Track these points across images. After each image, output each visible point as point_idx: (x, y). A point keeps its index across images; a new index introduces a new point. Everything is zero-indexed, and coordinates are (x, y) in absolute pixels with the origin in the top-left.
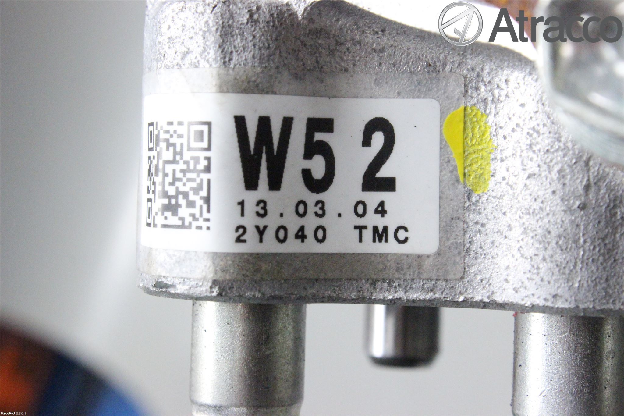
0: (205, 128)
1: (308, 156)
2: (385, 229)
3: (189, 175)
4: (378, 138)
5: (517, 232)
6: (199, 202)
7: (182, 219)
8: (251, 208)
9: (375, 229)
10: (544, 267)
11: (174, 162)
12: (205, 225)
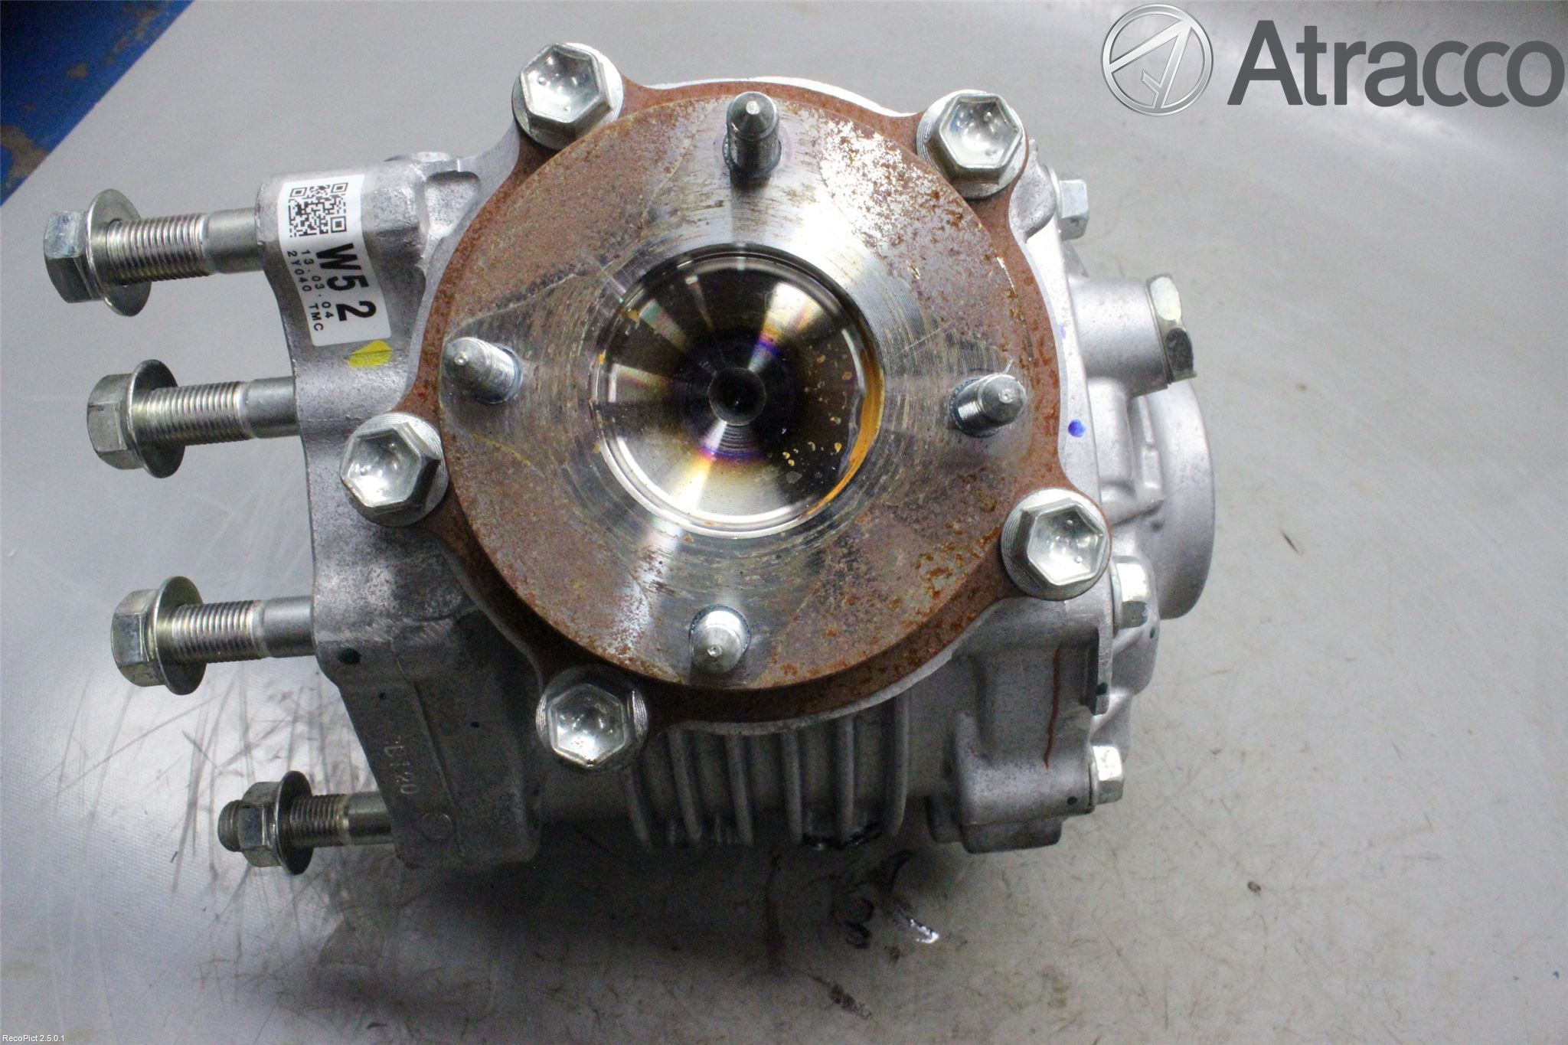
0: (343, 228)
1: (345, 278)
2: (320, 319)
3: (318, 220)
4: (365, 309)
5: (332, 386)
6: (304, 229)
7: (294, 219)
8: (308, 257)
9: (318, 313)
10: (316, 402)
11: (324, 209)
12: (293, 234)
